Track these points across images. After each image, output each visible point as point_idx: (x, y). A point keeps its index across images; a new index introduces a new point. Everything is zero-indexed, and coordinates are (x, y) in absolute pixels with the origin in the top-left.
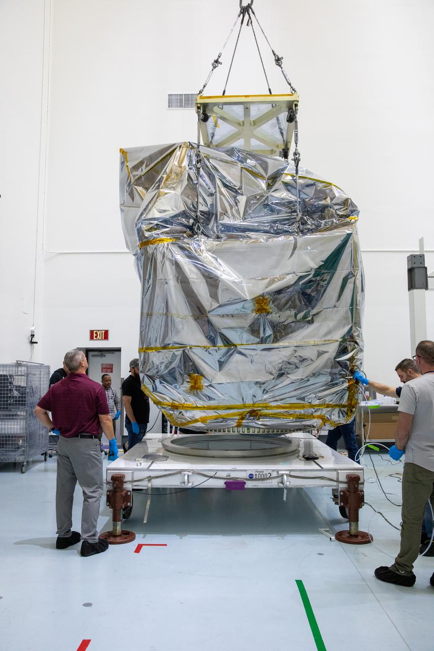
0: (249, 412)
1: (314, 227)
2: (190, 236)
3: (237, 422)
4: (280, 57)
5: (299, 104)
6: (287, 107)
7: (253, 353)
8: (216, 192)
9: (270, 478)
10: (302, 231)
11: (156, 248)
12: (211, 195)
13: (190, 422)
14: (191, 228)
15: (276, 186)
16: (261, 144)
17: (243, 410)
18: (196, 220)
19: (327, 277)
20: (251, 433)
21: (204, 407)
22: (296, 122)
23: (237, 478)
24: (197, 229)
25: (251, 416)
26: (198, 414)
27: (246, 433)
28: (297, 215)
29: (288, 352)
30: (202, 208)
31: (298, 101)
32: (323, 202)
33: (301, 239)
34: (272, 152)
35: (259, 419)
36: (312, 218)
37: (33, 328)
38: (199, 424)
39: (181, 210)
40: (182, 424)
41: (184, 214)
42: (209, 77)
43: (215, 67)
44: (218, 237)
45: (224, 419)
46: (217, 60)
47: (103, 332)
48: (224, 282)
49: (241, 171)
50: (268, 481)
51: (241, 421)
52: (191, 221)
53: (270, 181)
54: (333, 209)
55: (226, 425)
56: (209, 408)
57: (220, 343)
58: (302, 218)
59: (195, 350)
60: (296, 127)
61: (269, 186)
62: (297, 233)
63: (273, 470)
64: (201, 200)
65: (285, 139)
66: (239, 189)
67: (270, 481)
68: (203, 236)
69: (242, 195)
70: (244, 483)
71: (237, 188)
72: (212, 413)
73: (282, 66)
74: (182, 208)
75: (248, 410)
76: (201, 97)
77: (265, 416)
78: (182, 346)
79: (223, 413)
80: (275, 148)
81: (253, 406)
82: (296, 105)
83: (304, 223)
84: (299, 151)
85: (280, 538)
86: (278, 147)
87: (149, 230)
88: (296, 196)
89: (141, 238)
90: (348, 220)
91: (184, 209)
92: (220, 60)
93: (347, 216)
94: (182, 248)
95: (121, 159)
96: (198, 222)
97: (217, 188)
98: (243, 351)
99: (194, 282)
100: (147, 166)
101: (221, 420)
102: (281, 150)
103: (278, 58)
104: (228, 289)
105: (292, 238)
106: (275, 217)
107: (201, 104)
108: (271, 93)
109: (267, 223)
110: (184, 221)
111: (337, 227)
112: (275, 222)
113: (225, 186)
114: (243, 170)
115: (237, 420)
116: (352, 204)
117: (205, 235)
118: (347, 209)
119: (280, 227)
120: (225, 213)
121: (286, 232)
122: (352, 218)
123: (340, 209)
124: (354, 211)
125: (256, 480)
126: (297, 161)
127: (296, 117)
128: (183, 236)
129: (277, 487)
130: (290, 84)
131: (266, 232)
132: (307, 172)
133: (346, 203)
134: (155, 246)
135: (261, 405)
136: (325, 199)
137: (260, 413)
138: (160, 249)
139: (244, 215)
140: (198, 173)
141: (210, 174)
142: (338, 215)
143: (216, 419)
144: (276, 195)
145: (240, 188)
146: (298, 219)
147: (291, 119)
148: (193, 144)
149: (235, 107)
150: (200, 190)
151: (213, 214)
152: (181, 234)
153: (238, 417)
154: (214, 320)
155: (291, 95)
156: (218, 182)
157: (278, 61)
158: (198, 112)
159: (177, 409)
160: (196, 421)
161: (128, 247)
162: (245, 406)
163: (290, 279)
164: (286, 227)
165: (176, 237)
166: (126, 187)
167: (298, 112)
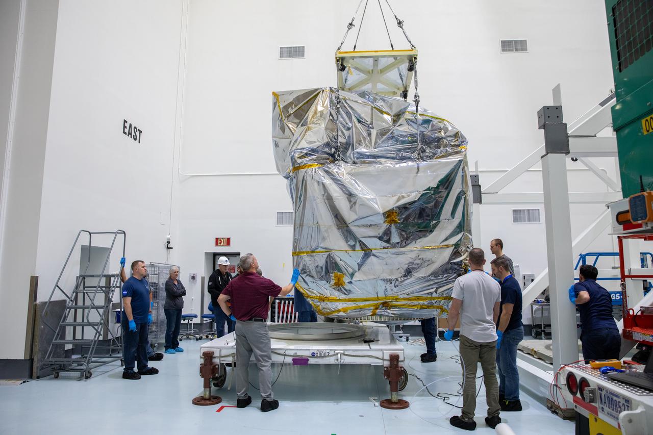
0: (381, 303)
1: (431, 154)
2: (333, 162)
3: (372, 312)
4: (401, 20)
5: (418, 57)
6: (408, 59)
7: (384, 256)
8: (352, 127)
9: (328, 356)
10: (422, 158)
11: (306, 172)
12: (349, 129)
13: (334, 311)
14: (333, 155)
15: (400, 122)
16: (386, 87)
17: (377, 302)
18: (337, 149)
19: (444, 194)
20: (383, 320)
21: (346, 300)
22: (416, 71)
23: (302, 356)
24: (338, 156)
25: (384, 306)
26: (340, 306)
27: (379, 320)
28: (418, 145)
29: (413, 255)
30: (341, 140)
31: (417, 55)
32: (438, 134)
33: (422, 164)
34: (394, 93)
35: (390, 309)
36: (430, 147)
37: (169, 236)
38: (341, 314)
39: (325, 142)
40: (329, 313)
41: (327, 145)
42: (346, 36)
43: (350, 29)
44: (354, 163)
45: (361, 309)
46: (351, 23)
47: (226, 239)
48: (360, 198)
49: (372, 109)
50: (327, 358)
51: (375, 310)
52: (333, 150)
53: (395, 118)
54: (447, 140)
55: (363, 314)
56: (350, 300)
57: (358, 247)
58: (422, 147)
59: (338, 253)
60: (416, 75)
61: (395, 122)
62: (418, 159)
63: (330, 350)
64: (340, 133)
65: (404, 83)
66: (370, 124)
67: (329, 358)
68: (342, 162)
69: (373, 128)
70: (308, 360)
71: (368, 123)
72: (351, 305)
73: (403, 27)
74: (326, 140)
75: (381, 302)
76: (340, 53)
77: (395, 307)
78: (327, 250)
79: (361, 304)
80: (396, 90)
81: (385, 298)
82: (415, 58)
83: (424, 151)
84: (419, 94)
85: (335, 404)
86: (399, 89)
87: (300, 158)
88: (417, 130)
89: (294, 163)
90: (459, 149)
91: (327, 141)
92: (353, 23)
93: (458, 146)
94: (327, 172)
95: (273, 100)
96: (339, 151)
97: (353, 124)
98: (377, 254)
99: (337, 199)
100: (296, 106)
101: (359, 310)
102: (401, 92)
103: (400, 21)
104: (364, 205)
105: (415, 163)
106: (400, 146)
107: (339, 57)
108: (393, 49)
109: (393, 151)
110: (327, 150)
111: (450, 154)
112: (400, 150)
113: (359, 121)
114: (374, 109)
115: (372, 310)
116: (462, 137)
117: (344, 161)
118: (457, 140)
119: (404, 154)
120: (359, 143)
121: (409, 158)
122: (462, 148)
123: (452, 140)
124: (464, 141)
125: (317, 357)
126: (417, 102)
127: (415, 68)
128: (326, 162)
129: (334, 363)
130: (410, 42)
131: (393, 158)
132: (425, 111)
133: (457, 135)
134: (305, 170)
135: (391, 298)
136: (440, 132)
137: (391, 304)
138: (310, 173)
139: (375, 144)
140: (338, 111)
141: (347, 112)
142: (451, 145)
143: (355, 309)
144: (401, 128)
145: (372, 124)
146: (419, 148)
147: (411, 68)
148: (333, 89)
149: (366, 60)
150: (340, 125)
151: (350, 144)
152: (325, 161)
153: (373, 308)
154: (354, 229)
155: (411, 50)
156: (354, 119)
157: (400, 23)
158: (337, 64)
159: (323, 301)
160: (339, 311)
161: (278, 170)
162: (378, 299)
163: (414, 196)
164: (408, 155)
165: (321, 162)
166: (278, 123)
167: (417, 63)
